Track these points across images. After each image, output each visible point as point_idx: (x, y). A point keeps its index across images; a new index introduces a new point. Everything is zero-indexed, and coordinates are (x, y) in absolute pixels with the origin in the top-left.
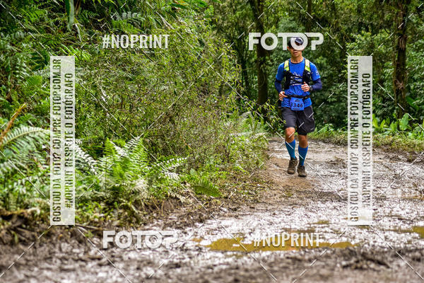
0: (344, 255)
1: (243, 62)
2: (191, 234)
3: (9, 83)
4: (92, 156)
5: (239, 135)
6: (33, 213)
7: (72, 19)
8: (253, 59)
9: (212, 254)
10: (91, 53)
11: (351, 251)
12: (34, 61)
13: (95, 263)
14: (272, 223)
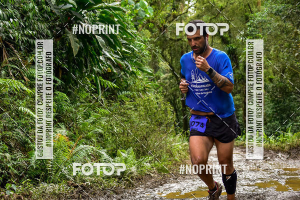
1: (176, 110)
3: (74, 126)
4: (111, 157)
5: (177, 144)
6: (87, 184)
8: (181, 109)
10: (110, 111)
12: (84, 116)
14: (193, 185)
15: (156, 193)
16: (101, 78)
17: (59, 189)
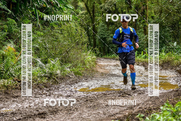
0: (119, 93)
1: (89, 35)
2: (73, 87)
5: (88, 57)
7: (38, 23)
9: (80, 93)
10: (44, 33)
11: (121, 91)
13: (45, 95)
14: (97, 84)
15: (73, 88)
16: (39, 11)
17: (8, 83)
